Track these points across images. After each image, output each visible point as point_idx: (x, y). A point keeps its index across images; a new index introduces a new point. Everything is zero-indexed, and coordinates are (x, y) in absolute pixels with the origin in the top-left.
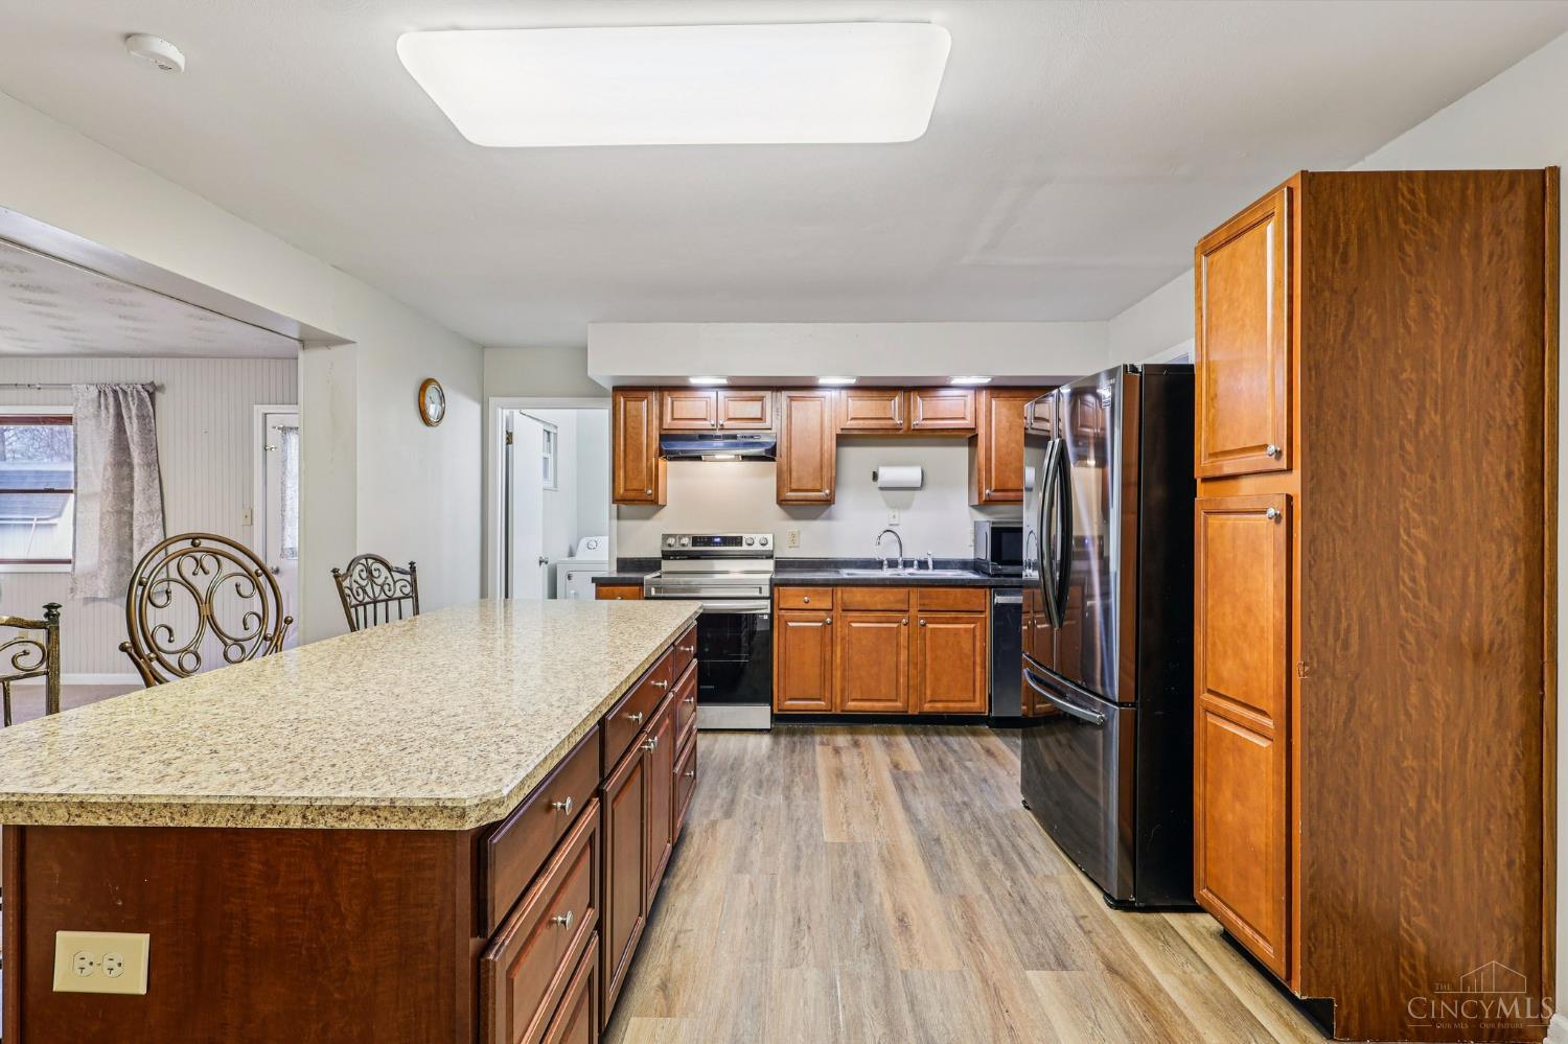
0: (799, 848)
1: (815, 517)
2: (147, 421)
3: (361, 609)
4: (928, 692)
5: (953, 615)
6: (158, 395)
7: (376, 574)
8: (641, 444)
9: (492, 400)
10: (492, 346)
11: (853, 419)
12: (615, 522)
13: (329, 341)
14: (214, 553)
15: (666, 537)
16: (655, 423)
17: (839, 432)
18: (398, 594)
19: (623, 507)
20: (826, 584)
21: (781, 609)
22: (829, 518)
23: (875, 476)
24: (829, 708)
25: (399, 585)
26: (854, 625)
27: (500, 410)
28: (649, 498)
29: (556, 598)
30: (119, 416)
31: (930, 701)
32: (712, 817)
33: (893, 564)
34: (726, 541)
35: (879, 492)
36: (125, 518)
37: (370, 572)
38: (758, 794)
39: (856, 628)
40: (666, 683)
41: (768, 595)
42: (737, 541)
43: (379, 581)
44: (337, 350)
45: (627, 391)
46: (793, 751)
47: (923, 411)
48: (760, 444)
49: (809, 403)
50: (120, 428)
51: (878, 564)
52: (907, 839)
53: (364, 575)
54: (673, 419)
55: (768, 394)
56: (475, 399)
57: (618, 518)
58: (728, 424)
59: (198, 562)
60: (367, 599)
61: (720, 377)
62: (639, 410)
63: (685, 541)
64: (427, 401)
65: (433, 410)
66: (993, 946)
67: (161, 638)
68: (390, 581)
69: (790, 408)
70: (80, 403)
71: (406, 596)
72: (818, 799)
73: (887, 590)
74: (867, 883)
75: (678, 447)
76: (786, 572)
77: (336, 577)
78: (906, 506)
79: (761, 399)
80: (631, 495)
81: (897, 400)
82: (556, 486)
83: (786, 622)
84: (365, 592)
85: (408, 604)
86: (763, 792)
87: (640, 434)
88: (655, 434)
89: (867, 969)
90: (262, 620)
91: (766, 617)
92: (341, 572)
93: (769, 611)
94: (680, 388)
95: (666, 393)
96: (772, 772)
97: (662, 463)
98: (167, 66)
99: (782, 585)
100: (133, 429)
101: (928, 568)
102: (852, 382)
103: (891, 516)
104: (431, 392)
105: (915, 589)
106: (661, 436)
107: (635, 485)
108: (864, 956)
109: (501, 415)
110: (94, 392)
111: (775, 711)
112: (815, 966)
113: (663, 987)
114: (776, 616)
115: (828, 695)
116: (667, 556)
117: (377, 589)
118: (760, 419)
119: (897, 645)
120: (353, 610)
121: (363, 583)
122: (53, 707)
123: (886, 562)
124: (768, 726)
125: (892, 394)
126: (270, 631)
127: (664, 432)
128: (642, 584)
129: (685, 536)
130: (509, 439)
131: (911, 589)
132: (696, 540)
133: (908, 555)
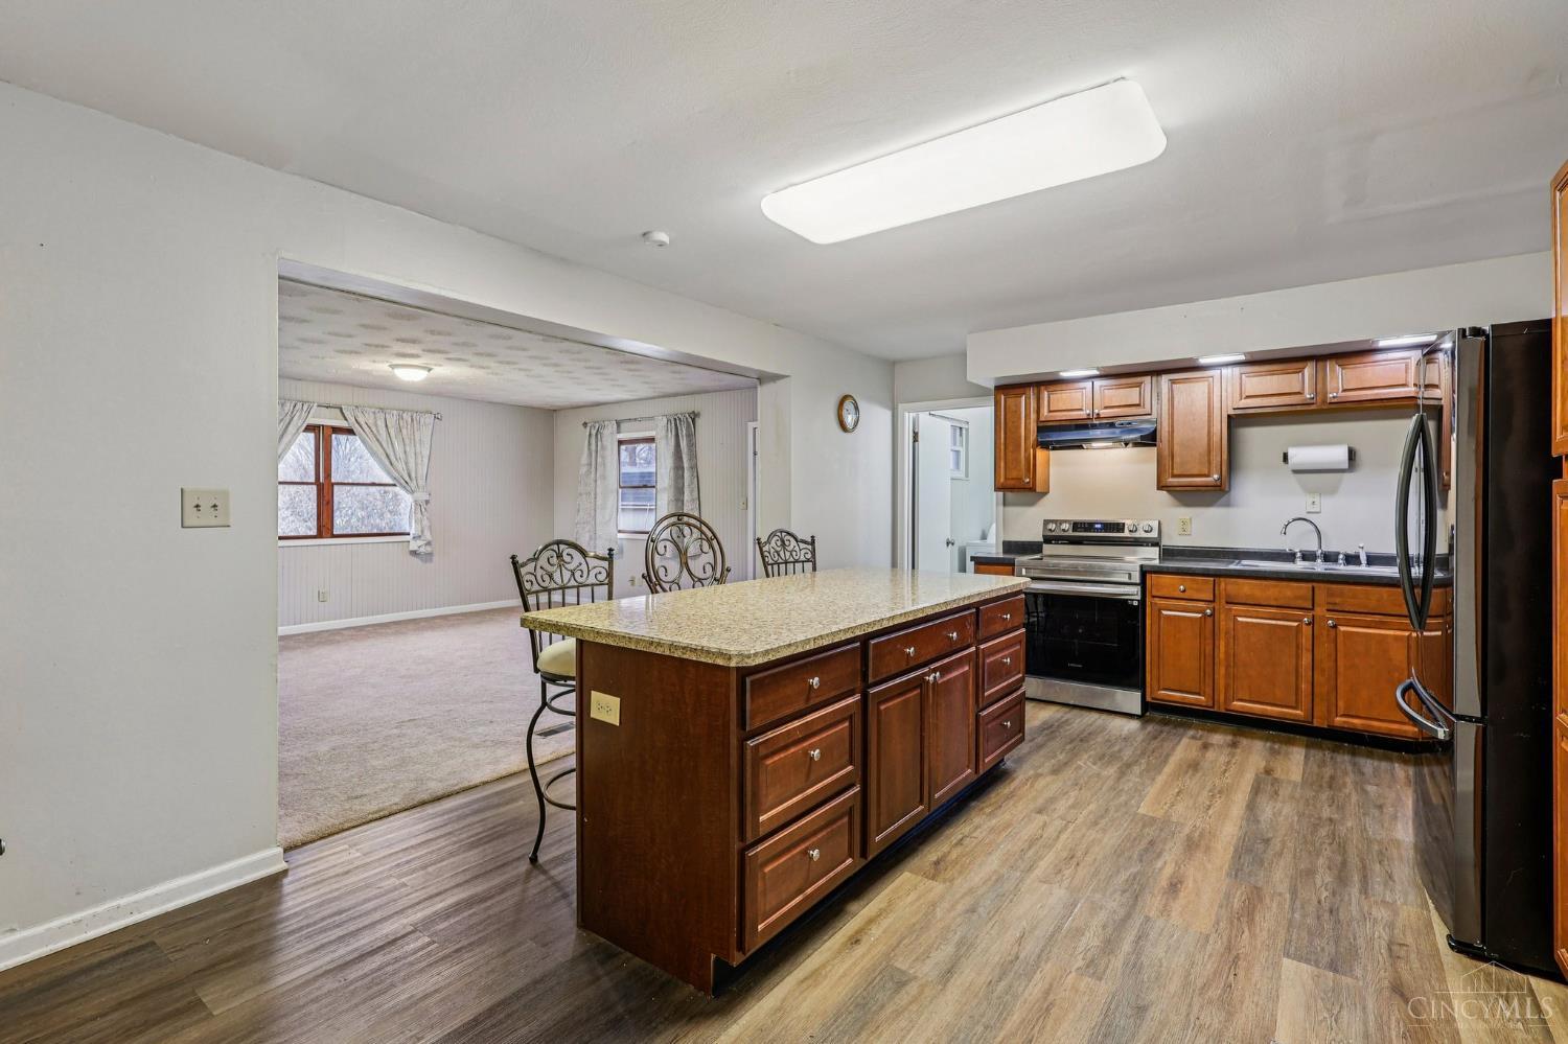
0: (1107, 810)
1: (1209, 504)
2: (691, 436)
3: (776, 567)
4: (1341, 704)
5: (1377, 618)
6: (698, 421)
7: (787, 543)
8: (1020, 437)
9: (901, 406)
10: (900, 361)
11: (1248, 397)
12: (1001, 507)
13: (775, 378)
14: (689, 525)
15: (1046, 522)
16: (1033, 416)
17: (1232, 412)
18: (802, 558)
19: (1010, 495)
20: (1206, 573)
21: (1154, 597)
22: (1228, 505)
23: (1285, 458)
24: (1210, 704)
25: (803, 552)
26: (1240, 619)
27: (907, 414)
28: (1027, 486)
29: (965, 571)
30: (677, 435)
31: (1344, 715)
32: (1040, 771)
33: (1308, 556)
34: (1108, 527)
35: (1294, 477)
36: (680, 504)
37: (783, 541)
38: (1094, 764)
39: (1242, 622)
40: (955, 634)
41: (1138, 581)
42: (1119, 527)
43: (790, 548)
44: (780, 383)
45: (1008, 389)
46: (1155, 738)
47: (1340, 381)
48: (1138, 430)
49: (1192, 384)
50: (678, 445)
51: (1290, 557)
52: (1229, 831)
53: (779, 543)
54: (1050, 411)
55: (1147, 379)
56: (886, 407)
57: (1004, 504)
58: (1104, 413)
59: (681, 531)
60: (780, 561)
61: (1093, 368)
62: (1018, 406)
63: (1065, 526)
64: (844, 412)
65: (849, 419)
66: (1261, 931)
67: (661, 573)
68: (797, 548)
69: (1171, 391)
70: (659, 429)
71: (808, 561)
72: (1153, 779)
73: (1284, 583)
74: (1158, 851)
75: (1055, 437)
76: (1172, 560)
77: (759, 543)
78: (1332, 491)
79: (1139, 385)
80: (1011, 483)
81: (1309, 370)
82: (967, 476)
83: (1160, 611)
84: (779, 555)
85: (809, 566)
86: (1099, 764)
87: (1019, 427)
88: (1033, 427)
89: (1112, 904)
90: (714, 569)
91: (1135, 603)
92: (763, 541)
93: (1139, 598)
94: (1053, 382)
95: (1042, 388)
96: (1120, 751)
97: (1041, 454)
98: (661, 244)
99: (1155, 572)
100: (684, 444)
101: (1360, 564)
102: (1242, 358)
103: (1310, 502)
104: (848, 405)
105: (1322, 585)
106: (1038, 427)
107: (1014, 474)
108: (1117, 896)
109: (907, 418)
110: (665, 420)
111: (1148, 699)
112: (1067, 889)
113: (937, 863)
114: (1148, 603)
115: (1209, 690)
116: (1048, 540)
117: (788, 554)
118: (1138, 405)
119: (1297, 647)
120: (770, 567)
121: (778, 549)
122: (610, 598)
123: (1299, 555)
124: (1139, 712)
125: (1300, 365)
126: (718, 576)
127: (1041, 424)
128: (1013, 565)
129: (1066, 521)
130: (915, 439)
131: (1315, 585)
132: (1076, 526)
133: (1330, 546)
